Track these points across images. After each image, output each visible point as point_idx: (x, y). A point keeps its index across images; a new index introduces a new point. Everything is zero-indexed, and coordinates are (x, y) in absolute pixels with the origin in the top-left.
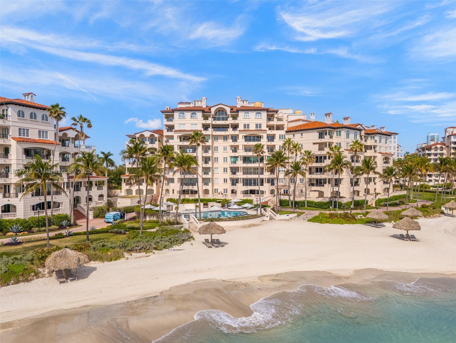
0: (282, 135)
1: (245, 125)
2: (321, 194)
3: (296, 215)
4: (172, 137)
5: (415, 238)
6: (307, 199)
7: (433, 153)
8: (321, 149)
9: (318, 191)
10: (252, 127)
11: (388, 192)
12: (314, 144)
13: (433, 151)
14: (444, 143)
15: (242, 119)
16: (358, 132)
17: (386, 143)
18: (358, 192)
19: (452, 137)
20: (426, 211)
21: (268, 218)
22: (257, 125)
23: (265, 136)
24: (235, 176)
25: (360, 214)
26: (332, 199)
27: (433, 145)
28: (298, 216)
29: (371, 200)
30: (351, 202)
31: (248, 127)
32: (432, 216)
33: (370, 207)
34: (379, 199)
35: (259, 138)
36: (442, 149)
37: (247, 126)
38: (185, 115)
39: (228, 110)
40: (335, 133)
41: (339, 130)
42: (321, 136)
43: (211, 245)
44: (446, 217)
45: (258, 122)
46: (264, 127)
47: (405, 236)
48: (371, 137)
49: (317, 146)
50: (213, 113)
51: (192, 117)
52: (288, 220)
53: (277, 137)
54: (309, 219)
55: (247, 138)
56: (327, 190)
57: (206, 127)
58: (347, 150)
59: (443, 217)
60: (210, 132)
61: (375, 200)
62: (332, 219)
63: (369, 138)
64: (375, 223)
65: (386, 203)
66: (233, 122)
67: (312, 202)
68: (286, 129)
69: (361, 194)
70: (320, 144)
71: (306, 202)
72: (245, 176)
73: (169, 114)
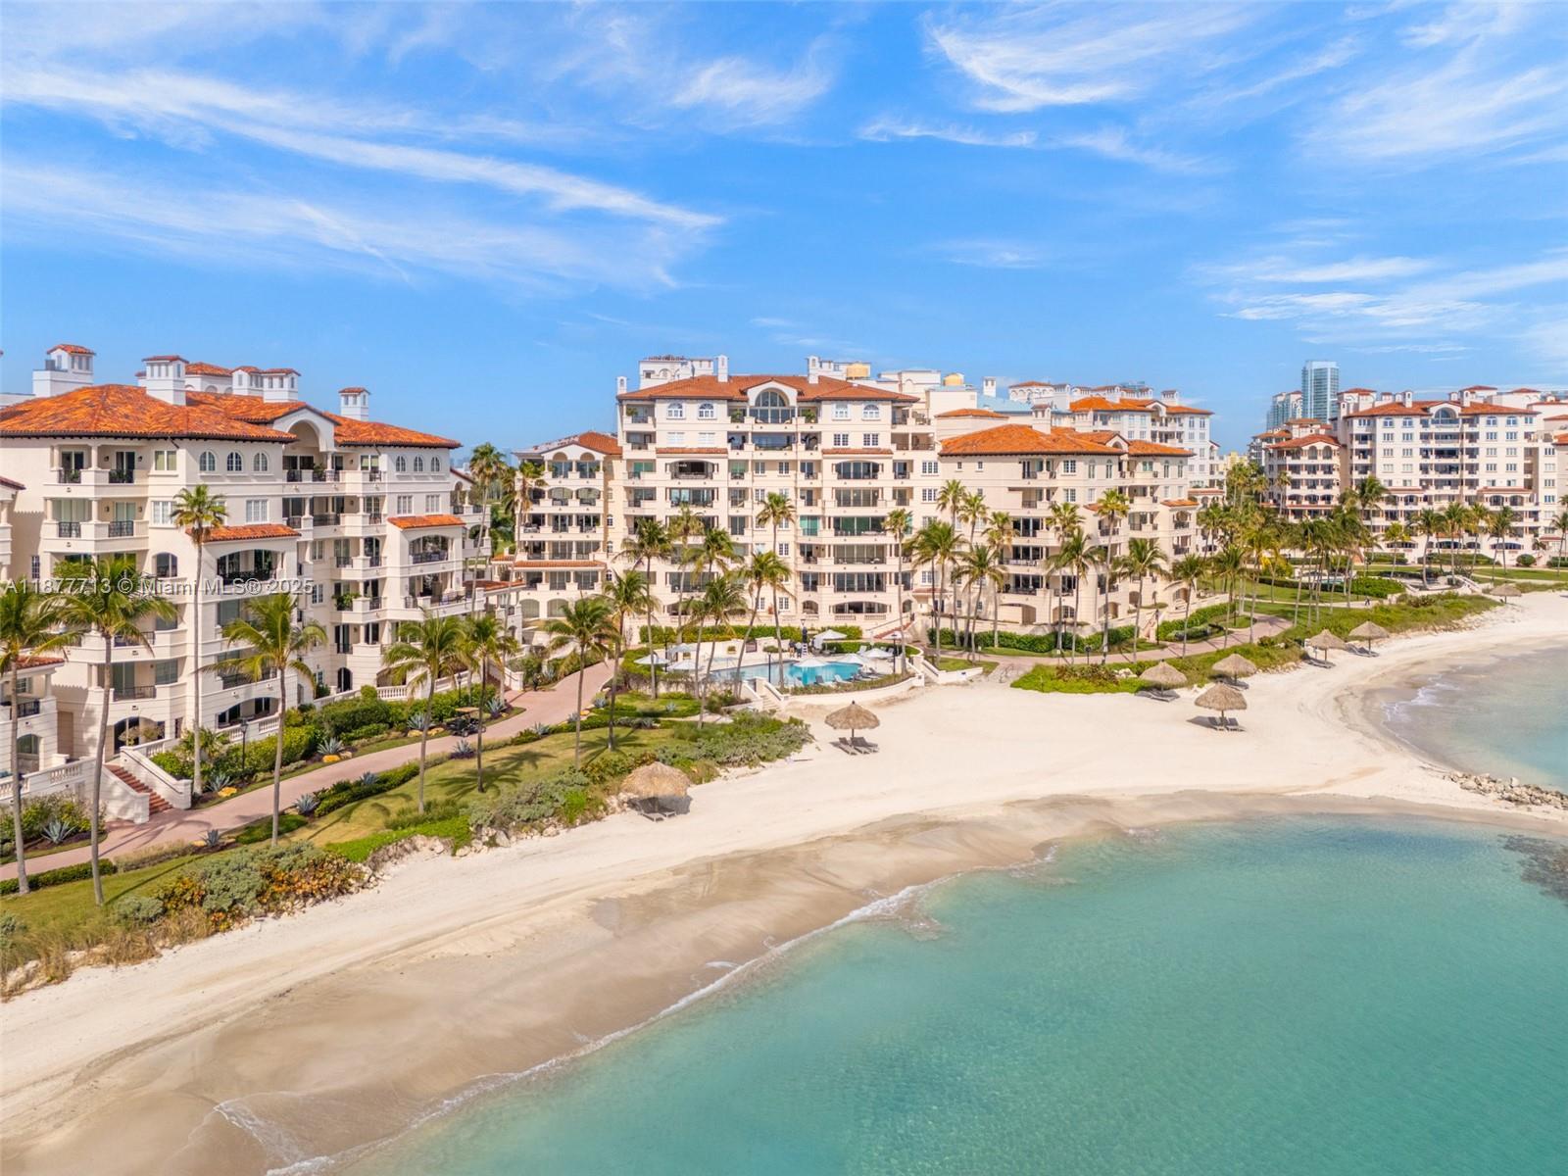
0: (930, 463)
1: (837, 438)
2: (1029, 615)
3: (980, 670)
4: (650, 466)
5: (1236, 724)
6: (1000, 628)
7: (1306, 466)
8: (1028, 503)
9: (1020, 605)
10: (856, 442)
11: (1187, 600)
12: (1011, 489)
13: (1304, 460)
14: (1334, 434)
15: (831, 421)
16: (1115, 460)
17: (1180, 474)
18: (1115, 606)
19: (1356, 422)
20: (1268, 654)
21: (921, 682)
22: (866, 437)
23: (888, 465)
24: (812, 568)
25: (1125, 668)
26: (1057, 628)
27: (1306, 441)
28: (986, 673)
29: (1147, 625)
30: (1102, 634)
31: (845, 442)
32: (1279, 667)
33: (1143, 645)
34: (1164, 623)
35: (872, 470)
36: (1328, 453)
37: (841, 439)
38: (683, 410)
39: (791, 394)
40: (1062, 464)
41: (1070, 458)
42: (1027, 474)
43: (852, 750)
44: (1312, 669)
45: (871, 429)
46: (885, 442)
47: (1219, 721)
48: (1144, 464)
49: (1019, 495)
50: (752, 402)
51: (701, 415)
52: (965, 685)
53: (918, 467)
54: (1012, 681)
55: (843, 471)
56: (1044, 604)
57: (737, 440)
58: (1089, 507)
59: (1306, 669)
60: (749, 452)
61: (1155, 627)
62: (1063, 680)
63: (1140, 466)
64: (1158, 690)
65: (1180, 633)
66: (807, 428)
67: (1010, 637)
68: (939, 448)
69: (1122, 611)
70: (1026, 491)
71: (996, 635)
72: (840, 569)
73: (640, 405)
